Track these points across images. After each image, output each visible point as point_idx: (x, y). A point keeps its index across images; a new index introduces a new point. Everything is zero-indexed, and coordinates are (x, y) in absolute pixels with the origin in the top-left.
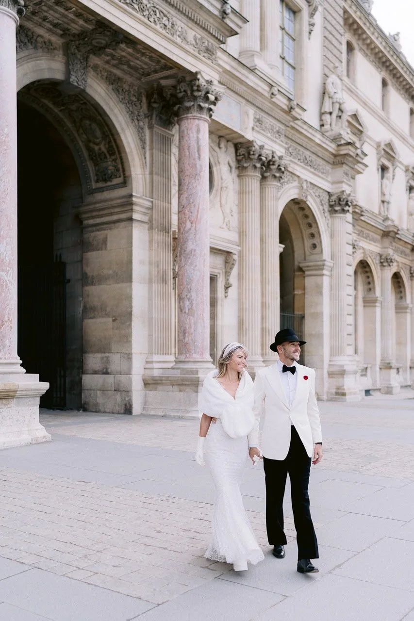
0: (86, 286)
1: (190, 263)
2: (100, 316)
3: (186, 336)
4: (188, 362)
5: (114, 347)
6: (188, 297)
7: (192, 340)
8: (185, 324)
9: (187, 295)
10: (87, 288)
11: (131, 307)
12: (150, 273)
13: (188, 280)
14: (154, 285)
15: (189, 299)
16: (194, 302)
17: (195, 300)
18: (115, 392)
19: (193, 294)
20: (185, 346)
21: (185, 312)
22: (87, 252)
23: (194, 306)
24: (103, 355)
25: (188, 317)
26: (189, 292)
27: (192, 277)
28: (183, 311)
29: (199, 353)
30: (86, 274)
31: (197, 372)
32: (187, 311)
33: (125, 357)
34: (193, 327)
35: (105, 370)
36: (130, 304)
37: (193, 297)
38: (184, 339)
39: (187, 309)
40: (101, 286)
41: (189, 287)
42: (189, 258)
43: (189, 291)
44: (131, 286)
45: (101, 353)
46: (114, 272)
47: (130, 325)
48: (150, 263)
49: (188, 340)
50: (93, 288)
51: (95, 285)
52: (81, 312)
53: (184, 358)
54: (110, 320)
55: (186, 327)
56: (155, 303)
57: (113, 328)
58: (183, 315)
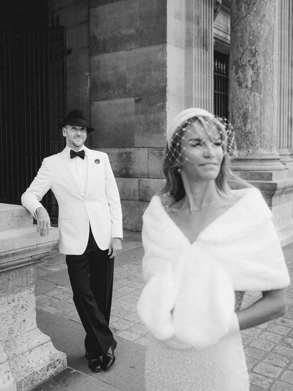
0: (96, 55)
1: (255, 12)
2: (116, 96)
3: (247, 122)
4: (252, 160)
5: (138, 139)
6: (252, 63)
7: (256, 127)
8: (247, 104)
9: (249, 61)
10: (96, 58)
11: (165, 80)
12: (188, 32)
13: (251, 37)
14: (194, 49)
15: (253, 67)
16: (261, 71)
17: (261, 67)
18: (141, 203)
19: (260, 59)
20: (246, 136)
21: (247, 87)
22: (95, 7)
23: (261, 76)
24: (122, 150)
25: (250, 93)
26: (254, 56)
27: (259, 33)
28: (243, 86)
29: (267, 146)
30: (95, 37)
31: (270, 176)
32: (250, 85)
33: (154, 154)
34: (259, 109)
35: (124, 171)
36: (163, 75)
37: (259, 64)
38: (245, 126)
39: (250, 82)
40: (118, 53)
41: (253, 47)
42: (254, 4)
43: (254, 54)
44: (164, 50)
45: (119, 147)
46: (137, 31)
47: (163, 107)
48: (189, 18)
49: (252, 128)
50: (106, 56)
51: (108, 52)
52: (88, 92)
53: (245, 154)
54: (132, 100)
55: (248, 109)
56: (195, 76)
57: (136, 113)
58: (243, 90)
